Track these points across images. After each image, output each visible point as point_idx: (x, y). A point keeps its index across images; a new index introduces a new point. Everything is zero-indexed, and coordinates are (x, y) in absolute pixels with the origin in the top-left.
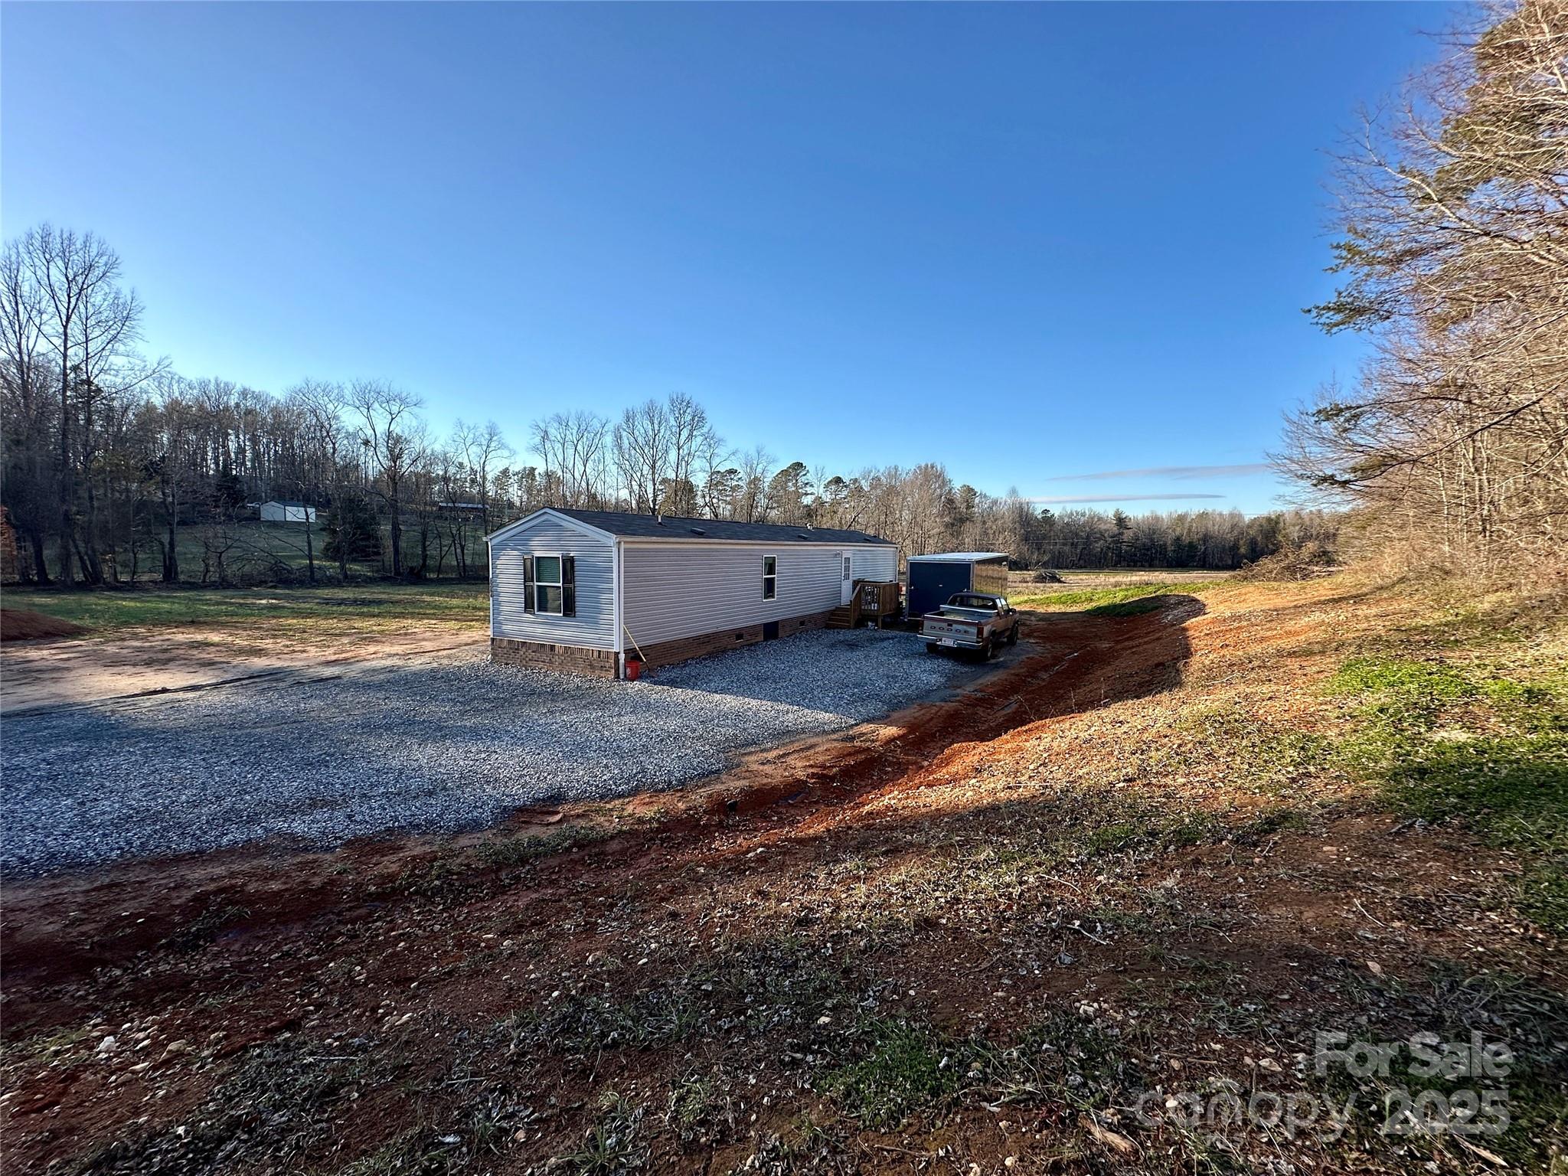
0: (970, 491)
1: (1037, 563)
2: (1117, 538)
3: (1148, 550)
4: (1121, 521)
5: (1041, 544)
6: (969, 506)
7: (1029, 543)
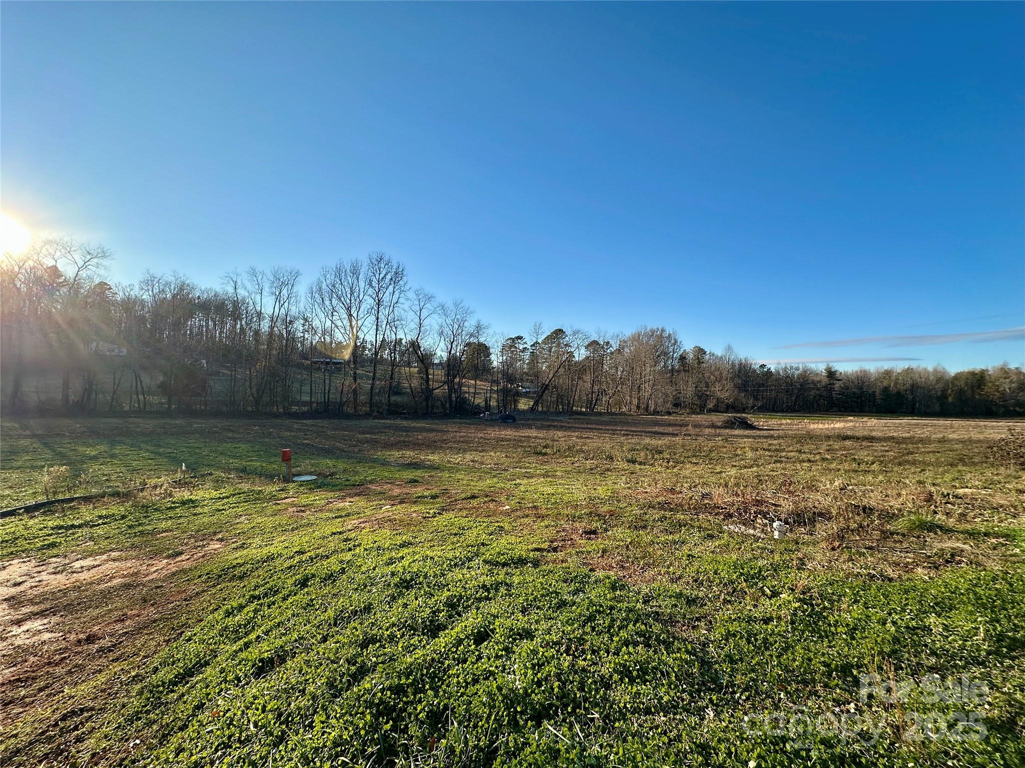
0: (700, 351)
1: (753, 407)
2: (829, 388)
3: (858, 398)
4: (831, 374)
5: (758, 391)
6: (700, 362)
7: (746, 391)
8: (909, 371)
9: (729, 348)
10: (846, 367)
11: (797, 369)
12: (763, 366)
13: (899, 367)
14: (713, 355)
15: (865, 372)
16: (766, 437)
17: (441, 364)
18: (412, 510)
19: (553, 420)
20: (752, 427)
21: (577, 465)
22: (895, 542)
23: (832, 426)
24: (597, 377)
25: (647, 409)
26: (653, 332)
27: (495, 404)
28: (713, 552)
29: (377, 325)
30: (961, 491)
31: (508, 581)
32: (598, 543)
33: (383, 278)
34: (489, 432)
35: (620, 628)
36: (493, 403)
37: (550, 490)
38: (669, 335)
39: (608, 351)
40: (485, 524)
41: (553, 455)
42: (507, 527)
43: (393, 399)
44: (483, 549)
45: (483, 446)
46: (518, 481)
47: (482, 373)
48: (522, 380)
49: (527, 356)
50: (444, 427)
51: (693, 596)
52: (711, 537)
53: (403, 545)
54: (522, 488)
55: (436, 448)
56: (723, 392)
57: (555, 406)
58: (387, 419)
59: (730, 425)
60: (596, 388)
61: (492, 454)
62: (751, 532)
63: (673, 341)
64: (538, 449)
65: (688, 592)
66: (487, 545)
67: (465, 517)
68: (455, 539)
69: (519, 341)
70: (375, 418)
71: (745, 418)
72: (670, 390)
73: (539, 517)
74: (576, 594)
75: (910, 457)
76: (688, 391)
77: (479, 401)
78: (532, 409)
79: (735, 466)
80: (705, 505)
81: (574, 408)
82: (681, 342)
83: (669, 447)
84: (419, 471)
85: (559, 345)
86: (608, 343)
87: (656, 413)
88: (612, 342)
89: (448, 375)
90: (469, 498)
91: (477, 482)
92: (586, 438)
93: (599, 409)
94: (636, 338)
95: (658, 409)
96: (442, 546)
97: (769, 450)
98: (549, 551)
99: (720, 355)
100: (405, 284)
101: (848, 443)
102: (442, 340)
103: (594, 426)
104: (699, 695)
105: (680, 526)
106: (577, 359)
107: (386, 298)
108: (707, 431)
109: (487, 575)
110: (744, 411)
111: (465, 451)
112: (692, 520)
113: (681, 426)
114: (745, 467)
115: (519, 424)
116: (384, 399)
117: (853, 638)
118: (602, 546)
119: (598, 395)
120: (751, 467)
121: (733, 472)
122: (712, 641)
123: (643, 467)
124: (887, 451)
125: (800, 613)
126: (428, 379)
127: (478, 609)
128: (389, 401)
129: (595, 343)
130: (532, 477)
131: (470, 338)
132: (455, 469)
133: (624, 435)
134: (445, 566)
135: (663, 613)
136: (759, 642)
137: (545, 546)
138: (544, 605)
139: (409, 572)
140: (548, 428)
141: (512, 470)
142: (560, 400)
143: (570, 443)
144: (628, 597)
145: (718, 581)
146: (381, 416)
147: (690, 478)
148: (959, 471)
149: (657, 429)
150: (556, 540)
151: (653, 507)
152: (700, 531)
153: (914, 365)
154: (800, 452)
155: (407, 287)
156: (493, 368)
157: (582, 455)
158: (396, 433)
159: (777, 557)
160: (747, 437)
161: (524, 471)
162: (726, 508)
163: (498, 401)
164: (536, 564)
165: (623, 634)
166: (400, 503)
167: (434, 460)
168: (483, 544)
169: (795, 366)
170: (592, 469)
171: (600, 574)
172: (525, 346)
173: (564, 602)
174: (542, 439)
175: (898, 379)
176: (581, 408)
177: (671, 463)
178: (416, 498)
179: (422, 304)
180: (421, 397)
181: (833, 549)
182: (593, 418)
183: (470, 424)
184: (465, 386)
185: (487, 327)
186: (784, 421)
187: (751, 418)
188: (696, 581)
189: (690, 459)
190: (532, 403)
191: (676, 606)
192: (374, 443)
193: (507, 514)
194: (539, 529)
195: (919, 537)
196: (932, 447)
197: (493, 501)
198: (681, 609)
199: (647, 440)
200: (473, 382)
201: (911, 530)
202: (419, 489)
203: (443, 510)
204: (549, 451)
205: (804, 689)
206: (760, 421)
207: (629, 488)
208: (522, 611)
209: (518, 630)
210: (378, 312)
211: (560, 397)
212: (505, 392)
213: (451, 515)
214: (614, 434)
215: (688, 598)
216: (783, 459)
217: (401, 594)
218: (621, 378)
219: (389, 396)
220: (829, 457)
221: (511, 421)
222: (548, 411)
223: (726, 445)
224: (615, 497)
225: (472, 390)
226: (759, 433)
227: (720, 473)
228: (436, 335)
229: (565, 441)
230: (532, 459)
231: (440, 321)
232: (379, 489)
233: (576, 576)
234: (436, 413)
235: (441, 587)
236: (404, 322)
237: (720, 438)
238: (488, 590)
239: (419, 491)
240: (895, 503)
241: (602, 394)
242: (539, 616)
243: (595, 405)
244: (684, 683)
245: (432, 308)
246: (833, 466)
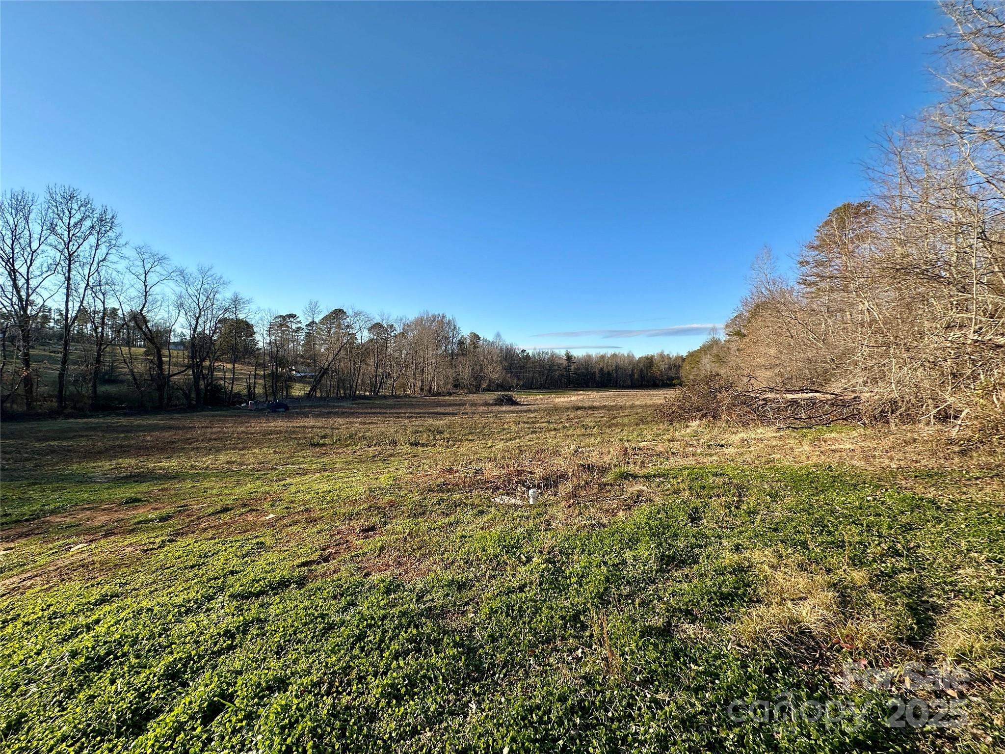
0: (476, 337)
1: (516, 386)
2: (567, 369)
3: (585, 376)
4: (569, 358)
5: (520, 372)
6: (475, 347)
7: (512, 372)
8: (614, 356)
9: (498, 335)
10: (578, 353)
11: (547, 354)
12: (524, 351)
13: (609, 352)
14: (486, 341)
15: (589, 356)
16: (526, 412)
17: (182, 343)
18: (126, 543)
19: (334, 406)
20: (515, 403)
21: (359, 453)
22: (607, 492)
23: (569, 399)
24: (381, 360)
25: (430, 391)
26: (433, 316)
27: (262, 391)
28: (482, 528)
29: (68, 288)
30: (642, 444)
31: (262, 616)
32: (377, 540)
33: (76, 224)
34: (253, 425)
35: (391, 639)
36: (259, 390)
37: (326, 487)
38: (449, 321)
39: (392, 334)
40: (238, 544)
41: (333, 444)
42: (268, 541)
43: (103, 389)
44: (231, 579)
45: (244, 443)
46: (289, 481)
47: (244, 356)
48: (296, 364)
49: (302, 336)
50: (187, 423)
51: (464, 579)
52: (482, 512)
53: (103, 600)
54: (293, 489)
55: (174, 450)
56: (494, 373)
57: (336, 391)
58: (91, 416)
59: (499, 402)
60: (380, 371)
61: (257, 451)
62: (513, 501)
63: (452, 327)
64: (315, 440)
65: (458, 577)
66: (237, 572)
67: (211, 539)
68: (191, 574)
69: (292, 319)
70: (68, 416)
71: (511, 396)
72: (451, 372)
73: (311, 521)
74: (346, 610)
75: (614, 421)
76: (466, 373)
77: (240, 388)
78: (308, 396)
79: (503, 439)
80: (478, 481)
81: (357, 392)
82: (459, 328)
83: (449, 427)
84: (144, 484)
85: (339, 326)
86: (392, 326)
87: (438, 394)
88: (396, 325)
89: (193, 357)
90: (219, 512)
91: (233, 488)
92: (370, 423)
93: (383, 392)
94: (419, 322)
95: (440, 391)
96: (169, 587)
97: (528, 423)
98: (319, 563)
99: (491, 341)
100: (117, 238)
101: (579, 412)
102: (182, 314)
103: (378, 411)
104: (463, 691)
105: (456, 507)
106: (360, 341)
107: (85, 250)
108: (481, 409)
109: (233, 615)
110: (509, 390)
111: (218, 450)
112: (466, 498)
113: (460, 405)
114: (510, 440)
115: (293, 413)
116: (86, 390)
117: (581, 586)
118: (379, 544)
119: (383, 378)
120: (515, 439)
121: (501, 445)
122: (478, 624)
123: (425, 449)
124: (602, 417)
125: (546, 573)
126: (160, 363)
127: (214, 667)
128: (95, 391)
129: (378, 325)
130: (306, 474)
131: (224, 313)
132: (203, 474)
133: (408, 417)
134: (170, 617)
135: (435, 606)
136: (516, 612)
137: (315, 557)
138: (306, 637)
139: (105, 643)
140: (328, 415)
141: (281, 468)
142: (341, 385)
143: (352, 430)
144: (402, 599)
145: (485, 558)
146: (80, 413)
147: (466, 455)
148: (641, 429)
149: (439, 410)
150: (329, 546)
151: (432, 491)
152: (472, 509)
153: (617, 351)
154: (549, 422)
155: (122, 241)
156: (258, 349)
157: (365, 442)
158: (107, 435)
159: (531, 523)
160: (513, 412)
161: (296, 467)
162: (494, 482)
163: (265, 388)
164: (301, 584)
165: (395, 646)
166: (106, 536)
167: (169, 467)
168: (232, 573)
169: (546, 351)
170: (374, 457)
171: (375, 578)
172: (299, 325)
173: (331, 625)
174: (320, 428)
175: (608, 362)
176: (365, 392)
177: (450, 442)
178: (136, 524)
179: (148, 266)
180: (149, 385)
181: (569, 507)
182: (377, 402)
183: (226, 416)
184: (219, 370)
185: (248, 302)
186: (538, 397)
187: (516, 396)
188: (467, 562)
189: (467, 437)
190: (309, 389)
191: (448, 595)
192: (66, 454)
193: (271, 524)
194: (309, 536)
195: (619, 485)
196: (626, 412)
197: (253, 510)
198: (452, 597)
199: (430, 421)
200: (230, 366)
201: (615, 480)
202: (141, 511)
203: (177, 535)
204: (327, 441)
205: (547, 647)
206: (521, 397)
207: (411, 473)
208: (277, 653)
209: (267, 682)
210: (69, 271)
211: (341, 382)
212: (275, 377)
213: (189, 539)
214: (398, 417)
215: (458, 583)
216: (537, 430)
217: (88, 681)
218: (405, 361)
219: (94, 386)
220: (567, 425)
221: (283, 410)
222: (328, 397)
223: (496, 421)
224: (397, 485)
225: (229, 375)
226: (520, 408)
227: (491, 447)
228: (171, 307)
229: (347, 428)
230: (308, 452)
231: (178, 289)
232: (68, 520)
233: (348, 588)
234: (176, 406)
235: (157, 651)
236: (117, 288)
237: (491, 415)
238: (232, 636)
239: (142, 513)
240: (607, 459)
241: (386, 377)
242: (299, 653)
243: (379, 389)
244: (451, 683)
245: (165, 273)
246: (570, 432)
